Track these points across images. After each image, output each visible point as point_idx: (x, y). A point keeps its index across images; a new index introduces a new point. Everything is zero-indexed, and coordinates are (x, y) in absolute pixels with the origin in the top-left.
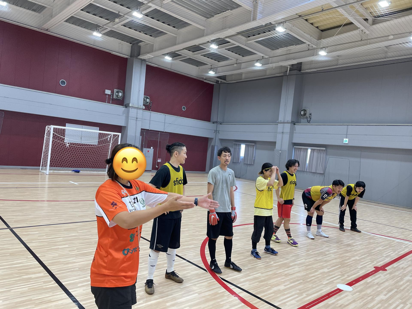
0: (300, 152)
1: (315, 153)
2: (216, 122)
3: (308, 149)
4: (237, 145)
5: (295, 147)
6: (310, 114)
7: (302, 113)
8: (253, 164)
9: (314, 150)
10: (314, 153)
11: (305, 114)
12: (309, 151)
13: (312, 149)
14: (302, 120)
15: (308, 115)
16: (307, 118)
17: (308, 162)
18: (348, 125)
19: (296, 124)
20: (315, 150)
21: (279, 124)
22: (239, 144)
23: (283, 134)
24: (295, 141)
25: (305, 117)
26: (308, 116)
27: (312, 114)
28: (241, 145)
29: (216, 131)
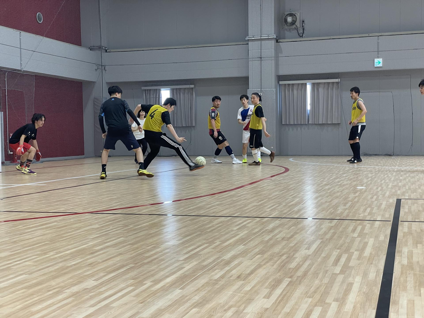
0: (293, 90)
1: (321, 90)
2: (100, 48)
3: (306, 84)
4: (152, 92)
5: (281, 83)
6: (303, 21)
7: (289, 19)
8: (194, 125)
9: (318, 84)
10: (318, 90)
11: (293, 23)
12: (309, 87)
13: (313, 85)
14: (287, 33)
15: (298, 23)
16: (297, 29)
17: (309, 107)
18: (378, 36)
19: (281, 41)
20: (321, 85)
21: (250, 43)
22: (157, 90)
23: (261, 60)
24: (283, 72)
25: (294, 26)
26: (298, 26)
27: (306, 22)
28: (160, 90)
29: (101, 67)
